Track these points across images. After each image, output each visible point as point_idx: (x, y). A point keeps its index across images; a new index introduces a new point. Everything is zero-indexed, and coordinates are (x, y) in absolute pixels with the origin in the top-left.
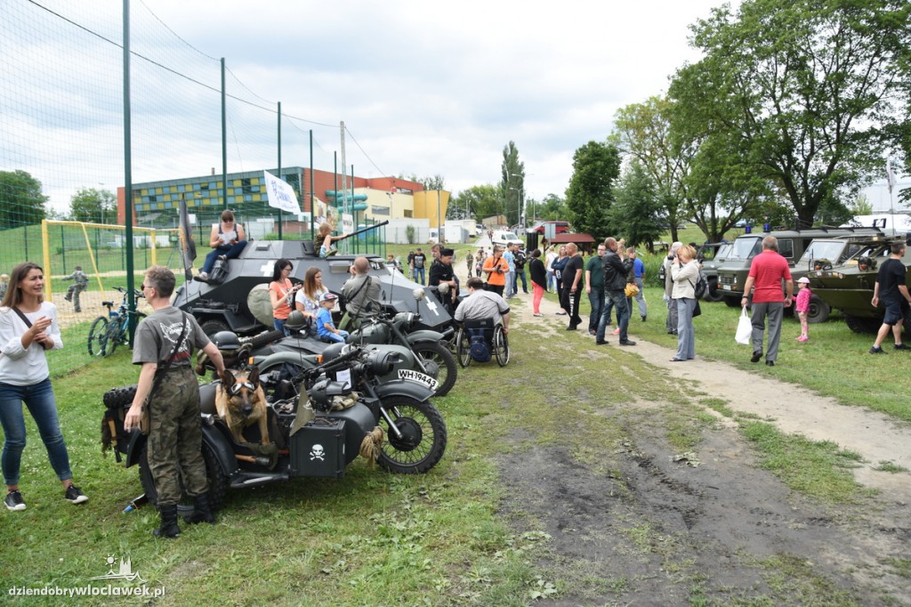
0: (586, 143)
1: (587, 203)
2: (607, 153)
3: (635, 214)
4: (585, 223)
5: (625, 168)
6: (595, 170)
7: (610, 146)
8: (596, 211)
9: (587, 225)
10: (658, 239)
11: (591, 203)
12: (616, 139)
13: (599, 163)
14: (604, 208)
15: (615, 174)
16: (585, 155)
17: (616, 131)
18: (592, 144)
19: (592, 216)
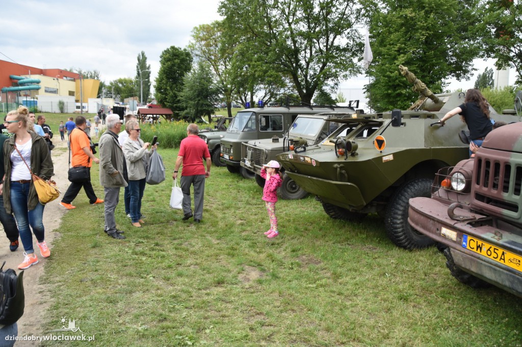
0: (169, 47)
1: (168, 88)
2: (182, 55)
3: (198, 96)
4: (166, 102)
5: (195, 66)
6: (173, 65)
7: (185, 50)
8: (174, 94)
9: (168, 102)
10: (213, 113)
11: (171, 87)
12: (192, 47)
13: (176, 61)
14: (179, 91)
15: (188, 68)
16: (168, 55)
17: (194, 42)
18: (173, 48)
19: (172, 97)
